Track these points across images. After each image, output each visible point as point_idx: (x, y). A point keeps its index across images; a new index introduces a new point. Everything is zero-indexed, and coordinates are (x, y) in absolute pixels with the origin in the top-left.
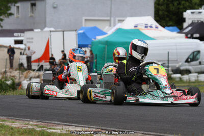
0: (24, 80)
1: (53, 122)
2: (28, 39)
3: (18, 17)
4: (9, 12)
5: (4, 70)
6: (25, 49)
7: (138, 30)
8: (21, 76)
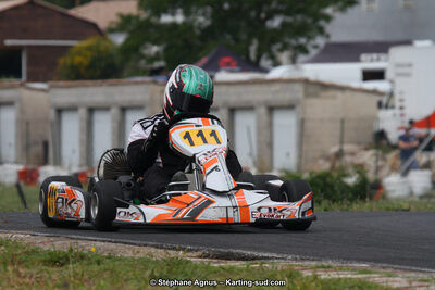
0: (388, 175)
2: (398, 65)
3: (370, 10)
6: (391, 94)
8: (380, 163)
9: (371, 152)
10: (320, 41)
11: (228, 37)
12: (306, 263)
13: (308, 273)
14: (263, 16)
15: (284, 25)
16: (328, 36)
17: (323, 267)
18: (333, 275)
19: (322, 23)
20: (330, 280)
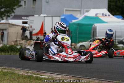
0: (28, 46)
3: (25, 8)
4: (20, 4)
5: (16, 40)
6: (29, 27)
7: (98, 17)
8: (26, 43)
9: (24, 41)
10: (13, 14)
16: (14, 13)
17: (4, 69)
18: (6, 71)
19: (13, 10)
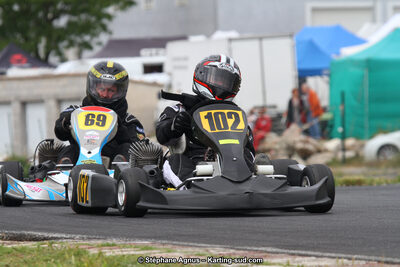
1: (263, 249)
2: (175, 59)
10: (104, 38)
11: (18, 36)
12: (93, 242)
13: (94, 251)
14: (50, 16)
15: (70, 24)
16: (110, 33)
17: (108, 245)
18: (117, 252)
19: (105, 21)
20: (114, 257)
